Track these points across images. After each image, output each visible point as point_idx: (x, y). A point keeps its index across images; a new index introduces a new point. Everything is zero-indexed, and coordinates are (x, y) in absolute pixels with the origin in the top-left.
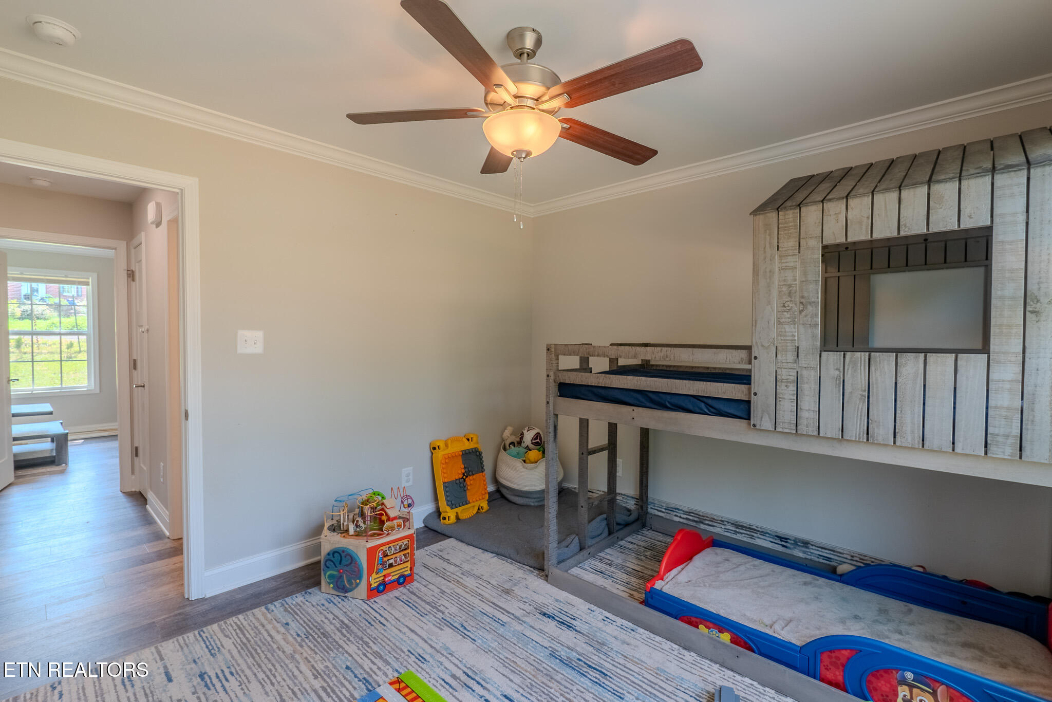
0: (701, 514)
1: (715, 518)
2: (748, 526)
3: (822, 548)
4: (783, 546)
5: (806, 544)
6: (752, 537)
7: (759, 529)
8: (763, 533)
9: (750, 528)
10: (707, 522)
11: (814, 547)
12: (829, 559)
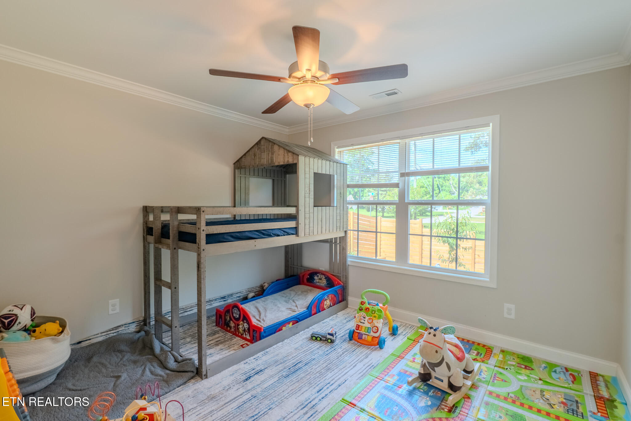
0: (184, 307)
1: (192, 305)
2: (209, 300)
3: (237, 293)
4: (224, 301)
5: (232, 295)
6: (211, 305)
7: (214, 299)
8: (216, 300)
9: (210, 301)
10: (188, 310)
11: (235, 295)
12: (240, 296)
